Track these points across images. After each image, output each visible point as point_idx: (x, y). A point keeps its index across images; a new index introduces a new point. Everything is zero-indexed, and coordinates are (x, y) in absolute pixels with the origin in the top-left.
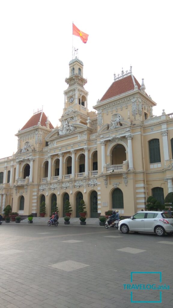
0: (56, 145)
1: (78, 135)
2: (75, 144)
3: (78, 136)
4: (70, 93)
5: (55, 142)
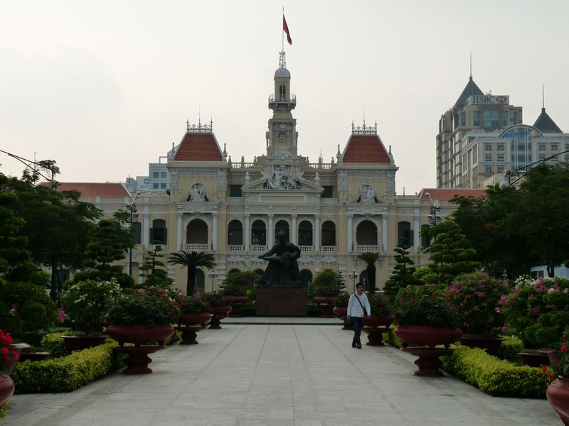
0: (262, 200)
1: (305, 196)
2: (299, 206)
3: (303, 197)
4: (281, 126)
5: (260, 196)
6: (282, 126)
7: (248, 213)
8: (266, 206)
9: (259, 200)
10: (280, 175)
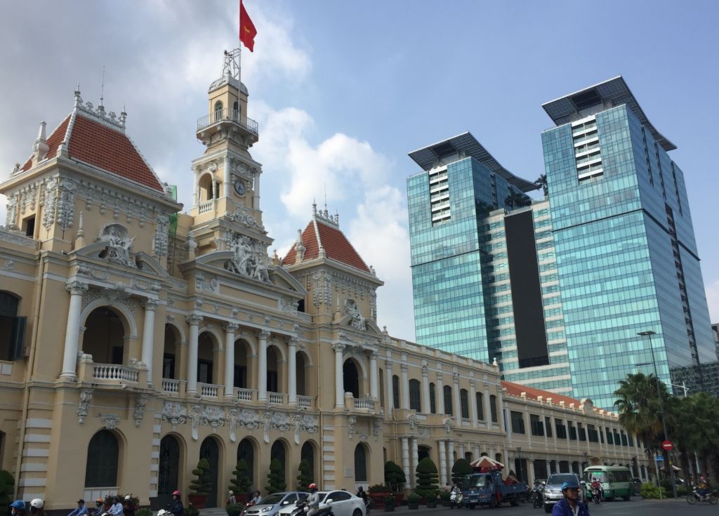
0: (221, 292)
1: (280, 300)
2: (275, 316)
3: (277, 300)
4: (239, 168)
5: (219, 282)
6: (241, 170)
7: (199, 314)
8: (229, 305)
9: (217, 290)
10: (246, 252)
